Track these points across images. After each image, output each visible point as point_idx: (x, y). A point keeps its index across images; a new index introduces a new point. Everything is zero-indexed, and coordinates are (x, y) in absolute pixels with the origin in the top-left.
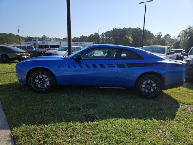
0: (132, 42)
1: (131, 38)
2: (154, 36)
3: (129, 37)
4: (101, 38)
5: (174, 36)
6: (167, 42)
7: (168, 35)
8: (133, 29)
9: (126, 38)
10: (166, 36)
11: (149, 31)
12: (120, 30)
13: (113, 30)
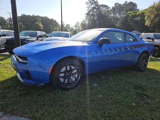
0: (43, 28)
1: (41, 25)
2: (59, 24)
3: (39, 24)
4: (8, 23)
5: (72, 26)
6: (68, 30)
7: (68, 25)
8: (41, 17)
9: (36, 25)
10: (67, 25)
11: (55, 20)
12: (30, 17)
13: (22, 16)
